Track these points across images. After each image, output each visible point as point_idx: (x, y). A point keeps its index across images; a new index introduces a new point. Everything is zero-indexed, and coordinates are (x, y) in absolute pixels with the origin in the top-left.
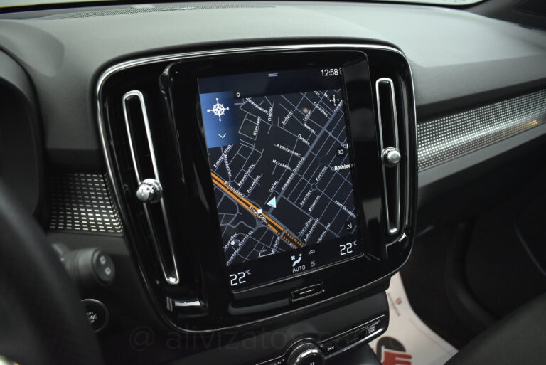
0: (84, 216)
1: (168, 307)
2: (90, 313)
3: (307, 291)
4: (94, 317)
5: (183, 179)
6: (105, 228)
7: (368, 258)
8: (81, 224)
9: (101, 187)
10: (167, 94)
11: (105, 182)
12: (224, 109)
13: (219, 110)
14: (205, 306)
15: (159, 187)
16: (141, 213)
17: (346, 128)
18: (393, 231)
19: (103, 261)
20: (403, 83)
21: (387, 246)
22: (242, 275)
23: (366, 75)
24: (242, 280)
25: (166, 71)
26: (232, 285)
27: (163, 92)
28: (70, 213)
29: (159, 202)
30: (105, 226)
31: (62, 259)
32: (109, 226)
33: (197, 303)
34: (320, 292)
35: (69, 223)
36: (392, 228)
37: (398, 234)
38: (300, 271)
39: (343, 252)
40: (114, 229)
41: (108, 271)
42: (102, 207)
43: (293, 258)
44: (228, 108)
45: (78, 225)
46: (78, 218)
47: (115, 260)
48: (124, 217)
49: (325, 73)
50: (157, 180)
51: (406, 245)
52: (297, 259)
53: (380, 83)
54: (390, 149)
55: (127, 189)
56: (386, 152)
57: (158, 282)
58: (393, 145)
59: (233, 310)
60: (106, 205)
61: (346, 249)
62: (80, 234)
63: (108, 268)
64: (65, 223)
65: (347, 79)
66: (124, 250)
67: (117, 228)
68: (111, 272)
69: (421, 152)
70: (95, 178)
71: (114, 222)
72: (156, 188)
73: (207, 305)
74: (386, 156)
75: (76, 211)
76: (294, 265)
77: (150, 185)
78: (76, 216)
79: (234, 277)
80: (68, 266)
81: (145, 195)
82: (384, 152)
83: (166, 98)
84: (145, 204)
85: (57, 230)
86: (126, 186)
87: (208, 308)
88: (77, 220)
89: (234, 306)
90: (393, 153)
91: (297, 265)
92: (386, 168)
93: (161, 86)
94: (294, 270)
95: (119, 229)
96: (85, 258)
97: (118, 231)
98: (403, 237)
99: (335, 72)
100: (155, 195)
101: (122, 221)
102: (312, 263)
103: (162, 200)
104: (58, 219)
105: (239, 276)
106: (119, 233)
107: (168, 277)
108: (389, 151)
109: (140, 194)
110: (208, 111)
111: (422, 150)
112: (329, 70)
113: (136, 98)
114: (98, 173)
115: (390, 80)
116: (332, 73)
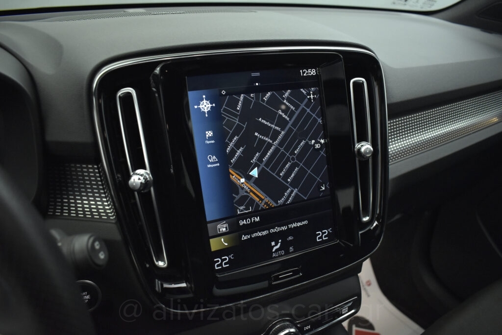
0: (79, 203)
1: (157, 289)
2: (84, 294)
3: (286, 275)
4: (88, 297)
5: (172, 171)
6: (99, 215)
7: (342, 244)
8: (77, 211)
9: (96, 177)
10: (158, 92)
11: (99, 172)
12: (210, 105)
13: (206, 106)
14: (191, 288)
15: (149, 177)
16: (133, 201)
18: (366, 219)
19: (97, 246)
20: (375, 83)
21: (360, 233)
22: (226, 259)
23: (342, 75)
24: (225, 264)
25: (157, 70)
26: (216, 268)
27: (154, 89)
28: (66, 200)
29: (150, 191)
30: (99, 213)
31: (60, 244)
32: (102, 212)
33: (184, 285)
34: (298, 276)
35: (66, 210)
36: (365, 217)
37: (370, 222)
38: (279, 256)
39: (319, 238)
40: (107, 215)
41: (102, 256)
42: (96, 195)
43: (273, 243)
44: (214, 105)
45: (74, 212)
46: (74, 205)
47: (108, 244)
48: (117, 205)
49: (304, 73)
50: (148, 171)
51: (378, 232)
52: (276, 245)
53: (354, 83)
54: (363, 143)
55: (120, 179)
56: (359, 146)
57: (148, 266)
58: (366, 140)
59: (217, 292)
60: (100, 193)
61: (322, 235)
62: (76, 220)
63: (102, 253)
64: (62, 209)
65: (324, 78)
66: (117, 236)
67: (110, 215)
68: (105, 257)
69: (391, 147)
70: (91, 168)
71: (108, 209)
72: (147, 178)
73: (193, 286)
74: (359, 150)
75: (72, 199)
76: (274, 250)
77: (142, 175)
78: (72, 203)
79: (218, 261)
80: (65, 250)
81: (136, 184)
82: (358, 146)
83: (157, 95)
84: (136, 193)
85: (54, 216)
86: (119, 176)
87: (193, 289)
88: (73, 207)
89: (219, 288)
90: (366, 147)
91: (277, 250)
92: (359, 161)
93: (153, 84)
94: (274, 255)
95: (112, 216)
96: (81, 243)
97: (112, 218)
98: (375, 225)
99: (313, 72)
100: (146, 185)
101: (115, 208)
102: (291, 248)
103: (152, 189)
104: (55, 205)
105: (223, 260)
106: (112, 219)
107: (157, 261)
108: (362, 146)
109: (132, 184)
110: (196, 107)
111: (392, 145)
112: (307, 71)
113: (129, 95)
114: (93, 164)
115: (363, 80)
116: (310, 73)
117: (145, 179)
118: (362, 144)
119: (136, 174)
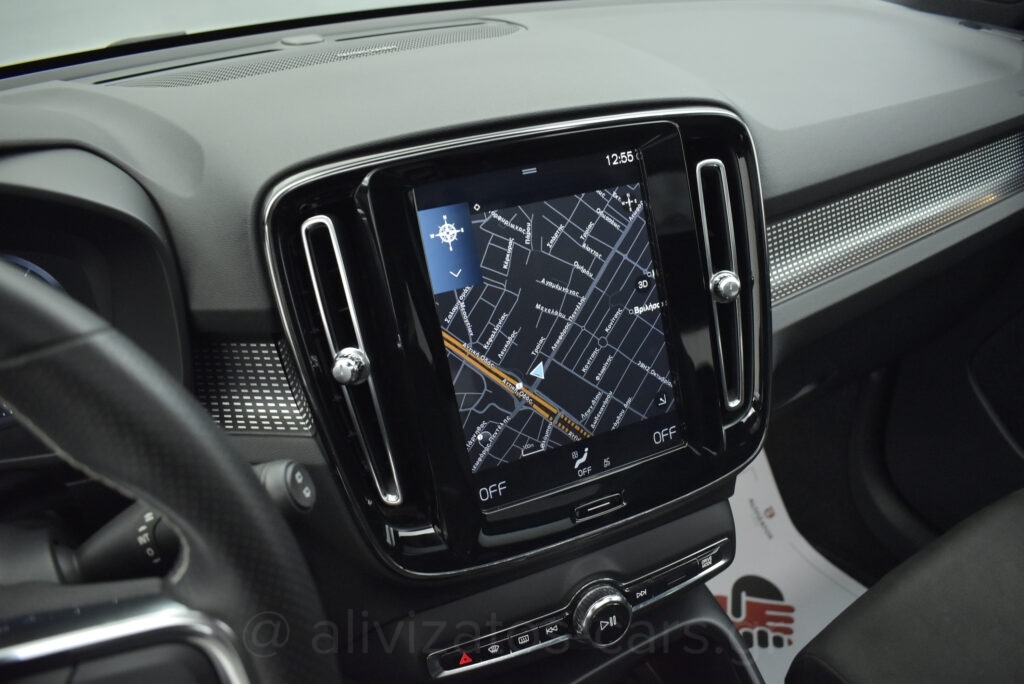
1: (388, 540)
3: (599, 506)
5: (400, 344)
6: (285, 425)
7: (695, 451)
8: (247, 420)
9: (274, 362)
10: (368, 215)
12: (456, 232)
13: (448, 233)
14: (442, 534)
15: (364, 359)
17: (650, 244)
18: (734, 404)
19: (299, 478)
21: (725, 428)
25: (366, 181)
26: (482, 500)
27: (360, 211)
28: (227, 404)
29: (367, 383)
30: (285, 421)
32: (289, 420)
33: (431, 531)
34: (620, 507)
35: (228, 419)
36: (732, 399)
37: (742, 409)
38: (586, 475)
40: (297, 425)
41: (307, 493)
42: (276, 391)
43: (575, 455)
44: (462, 230)
45: (243, 422)
46: (240, 410)
49: (612, 160)
50: (361, 349)
51: (756, 425)
52: (580, 456)
53: (703, 169)
54: (725, 273)
56: (717, 279)
57: (370, 503)
58: (729, 268)
59: (486, 540)
60: (283, 389)
62: (247, 435)
63: (307, 488)
66: (318, 458)
67: (302, 423)
68: (312, 494)
70: (265, 348)
71: (298, 415)
73: (445, 533)
74: (716, 285)
75: (237, 401)
76: (577, 466)
77: (352, 357)
78: (238, 407)
81: (345, 374)
82: (715, 278)
83: (365, 220)
84: (344, 388)
86: (315, 359)
87: (446, 536)
88: (239, 413)
90: (727, 280)
91: (582, 466)
92: (718, 304)
93: (357, 203)
94: (578, 474)
95: (307, 425)
96: (276, 475)
97: (306, 429)
98: (750, 414)
99: (628, 156)
100: (361, 371)
102: (606, 461)
103: (370, 379)
106: (306, 431)
107: (385, 495)
108: (721, 279)
109: (338, 373)
110: (432, 236)
112: (619, 155)
113: (322, 227)
114: (267, 341)
115: (718, 161)
116: (624, 159)
117: (359, 363)
118: (721, 275)
119: (343, 357)
